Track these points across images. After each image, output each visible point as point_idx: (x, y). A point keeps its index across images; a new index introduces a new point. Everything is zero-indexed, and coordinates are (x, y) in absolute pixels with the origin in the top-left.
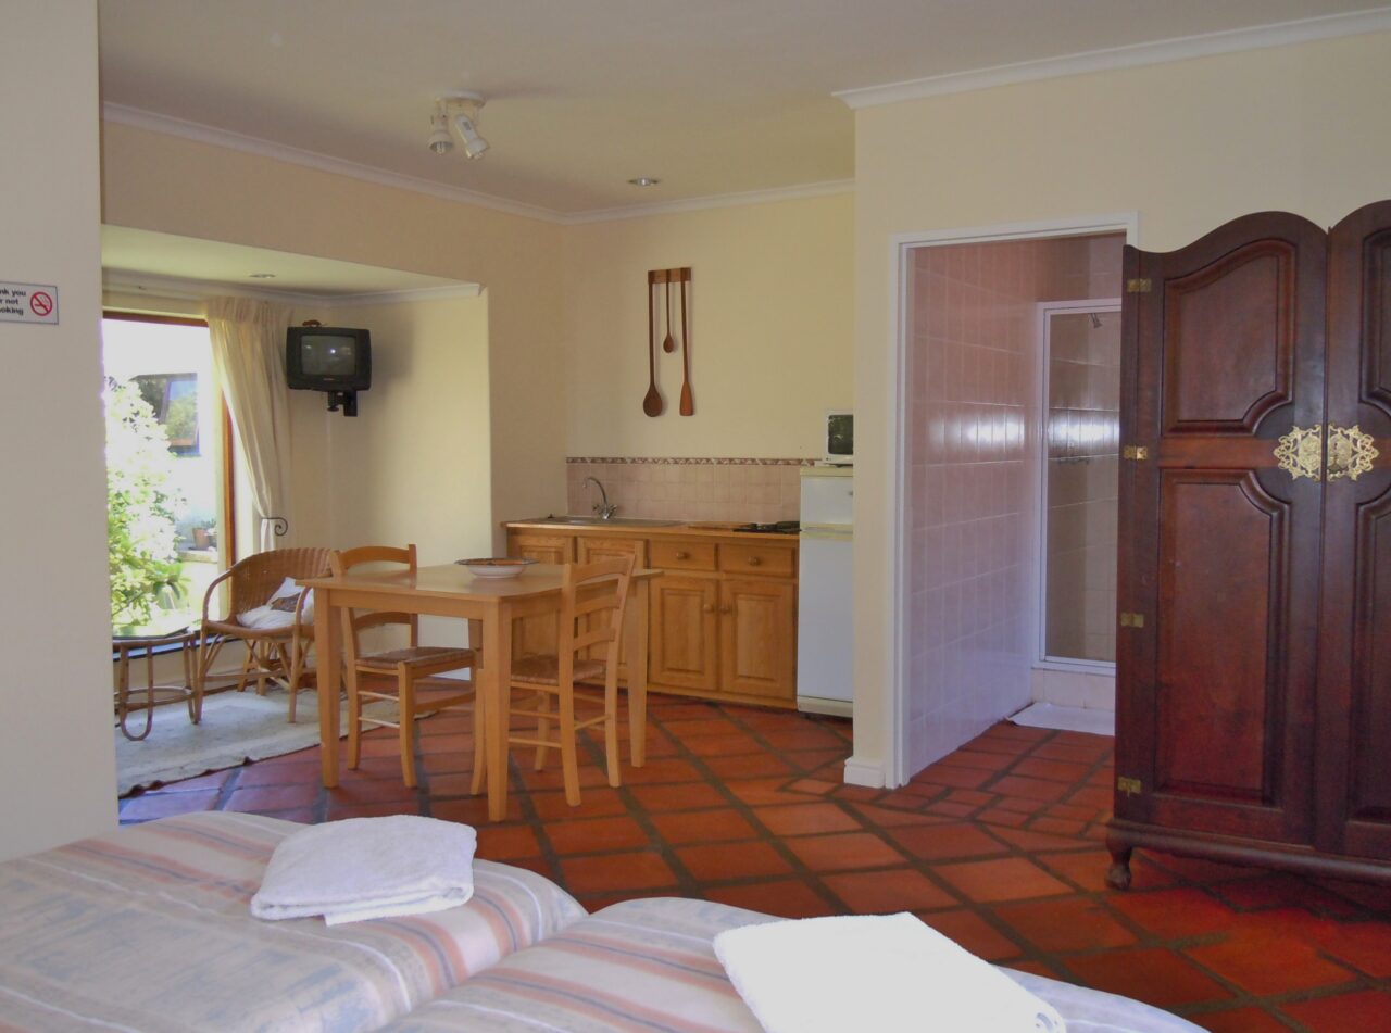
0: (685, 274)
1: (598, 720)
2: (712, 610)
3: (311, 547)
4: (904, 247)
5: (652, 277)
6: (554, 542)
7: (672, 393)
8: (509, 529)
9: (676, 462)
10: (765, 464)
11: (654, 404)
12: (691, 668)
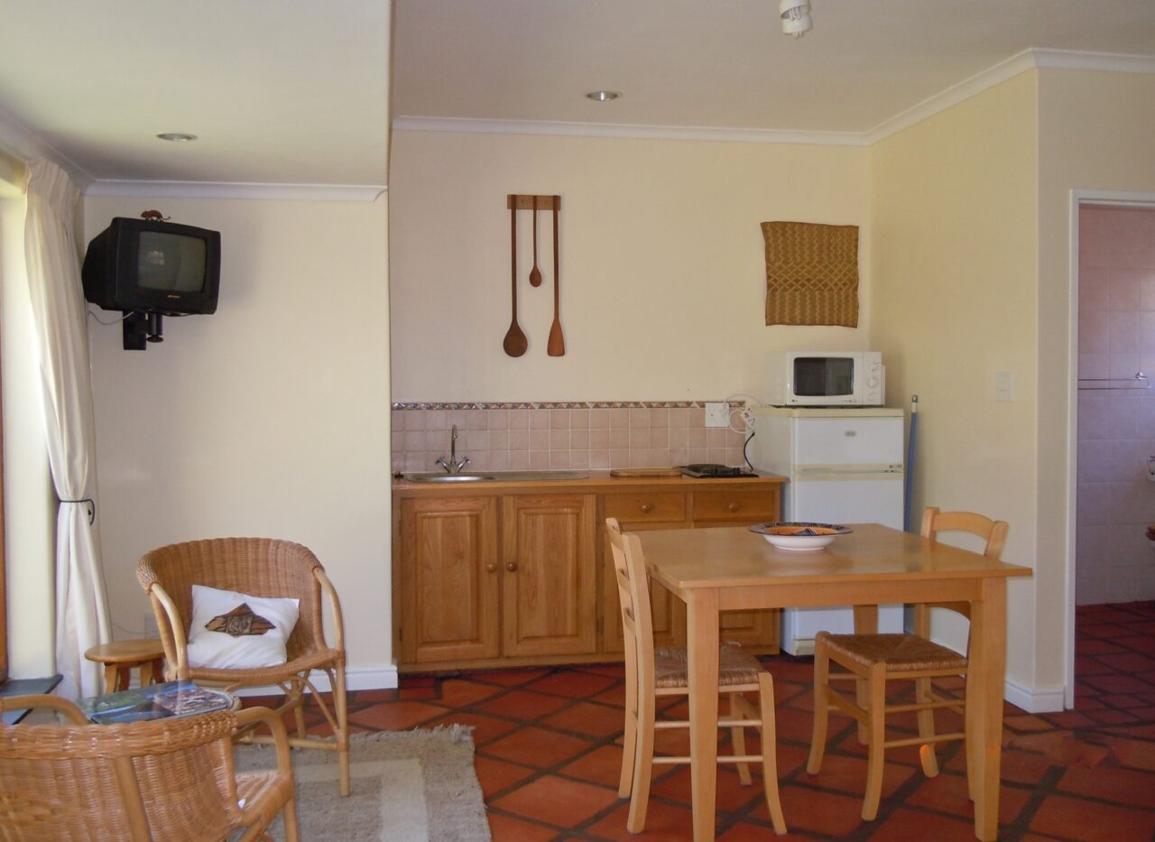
0: (556, 202)
5: (514, 202)
11: (515, 343)
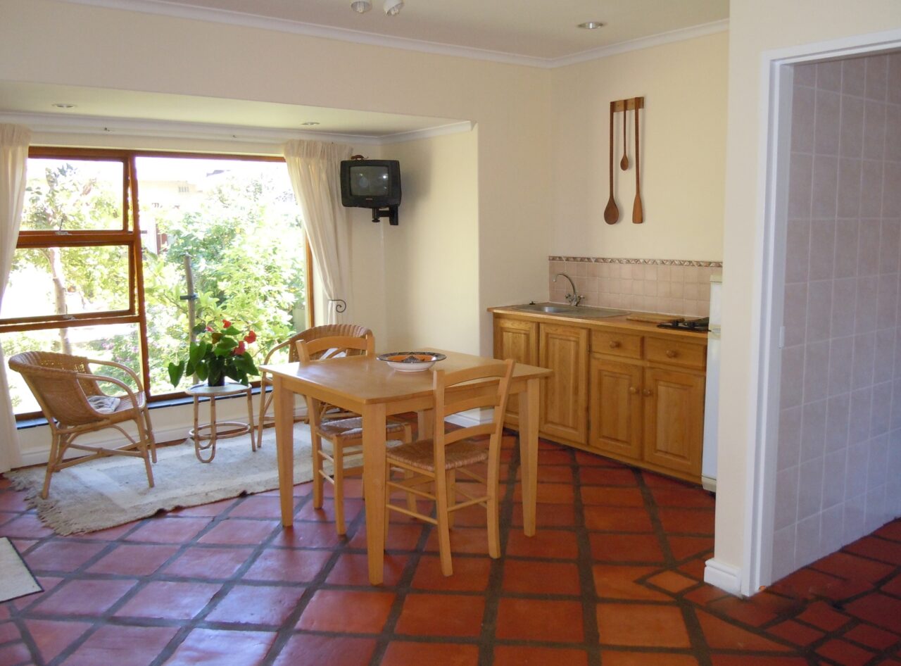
0: (639, 103)
1: (483, 499)
2: (637, 392)
3: (349, 324)
4: (778, 64)
5: (613, 105)
6: (522, 326)
7: (626, 205)
8: (495, 314)
9: (628, 261)
10: (700, 265)
11: (612, 214)
12: (620, 438)
